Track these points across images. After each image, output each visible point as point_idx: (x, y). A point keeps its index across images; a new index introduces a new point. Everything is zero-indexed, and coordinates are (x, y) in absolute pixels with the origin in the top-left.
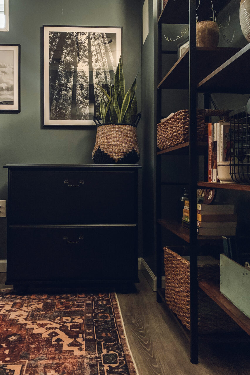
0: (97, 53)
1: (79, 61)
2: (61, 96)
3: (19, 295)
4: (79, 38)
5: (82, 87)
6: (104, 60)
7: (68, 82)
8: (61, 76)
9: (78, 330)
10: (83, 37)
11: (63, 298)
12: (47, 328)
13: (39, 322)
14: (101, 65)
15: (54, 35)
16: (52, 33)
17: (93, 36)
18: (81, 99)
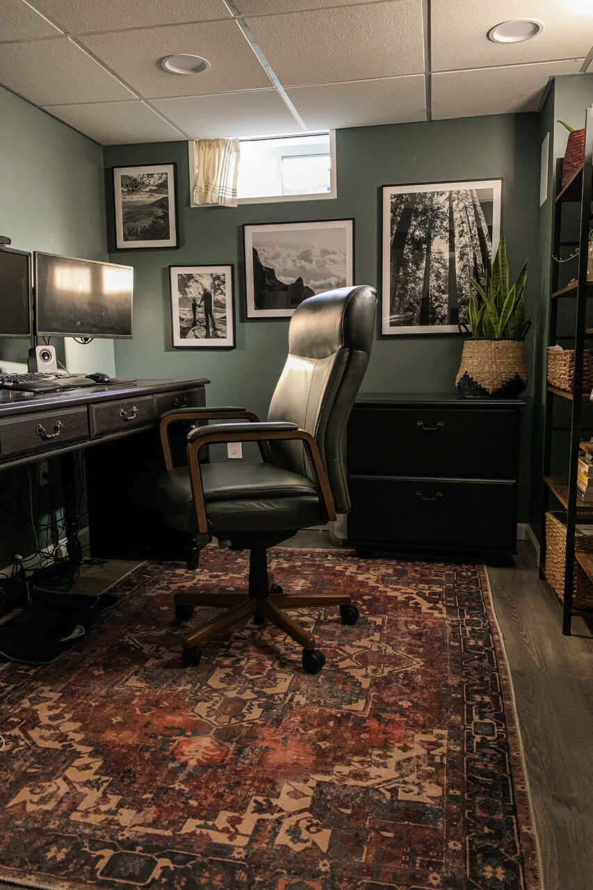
0: (463, 223)
1: (435, 236)
2: (406, 291)
3: (363, 558)
4: (435, 201)
5: (438, 276)
6: (473, 232)
7: (418, 269)
8: (408, 261)
9: (438, 597)
10: (442, 199)
11: (417, 565)
12: (402, 593)
13: (391, 586)
14: (468, 241)
15: (397, 200)
16: (395, 196)
17: (456, 196)
18: (436, 294)
